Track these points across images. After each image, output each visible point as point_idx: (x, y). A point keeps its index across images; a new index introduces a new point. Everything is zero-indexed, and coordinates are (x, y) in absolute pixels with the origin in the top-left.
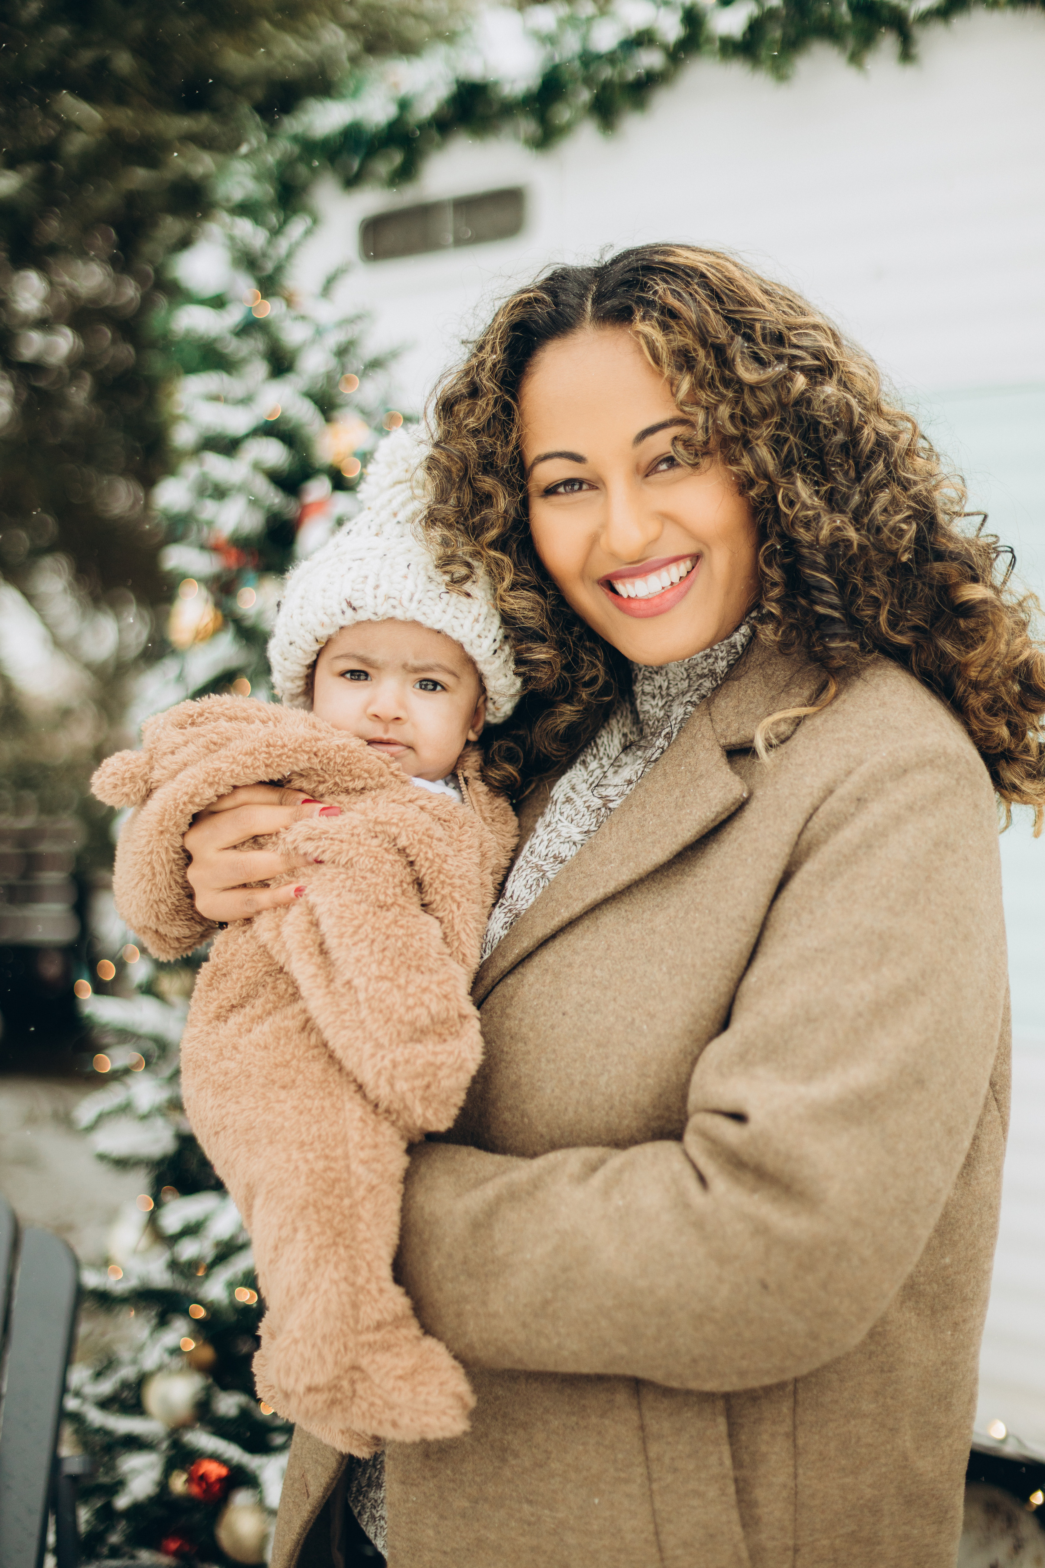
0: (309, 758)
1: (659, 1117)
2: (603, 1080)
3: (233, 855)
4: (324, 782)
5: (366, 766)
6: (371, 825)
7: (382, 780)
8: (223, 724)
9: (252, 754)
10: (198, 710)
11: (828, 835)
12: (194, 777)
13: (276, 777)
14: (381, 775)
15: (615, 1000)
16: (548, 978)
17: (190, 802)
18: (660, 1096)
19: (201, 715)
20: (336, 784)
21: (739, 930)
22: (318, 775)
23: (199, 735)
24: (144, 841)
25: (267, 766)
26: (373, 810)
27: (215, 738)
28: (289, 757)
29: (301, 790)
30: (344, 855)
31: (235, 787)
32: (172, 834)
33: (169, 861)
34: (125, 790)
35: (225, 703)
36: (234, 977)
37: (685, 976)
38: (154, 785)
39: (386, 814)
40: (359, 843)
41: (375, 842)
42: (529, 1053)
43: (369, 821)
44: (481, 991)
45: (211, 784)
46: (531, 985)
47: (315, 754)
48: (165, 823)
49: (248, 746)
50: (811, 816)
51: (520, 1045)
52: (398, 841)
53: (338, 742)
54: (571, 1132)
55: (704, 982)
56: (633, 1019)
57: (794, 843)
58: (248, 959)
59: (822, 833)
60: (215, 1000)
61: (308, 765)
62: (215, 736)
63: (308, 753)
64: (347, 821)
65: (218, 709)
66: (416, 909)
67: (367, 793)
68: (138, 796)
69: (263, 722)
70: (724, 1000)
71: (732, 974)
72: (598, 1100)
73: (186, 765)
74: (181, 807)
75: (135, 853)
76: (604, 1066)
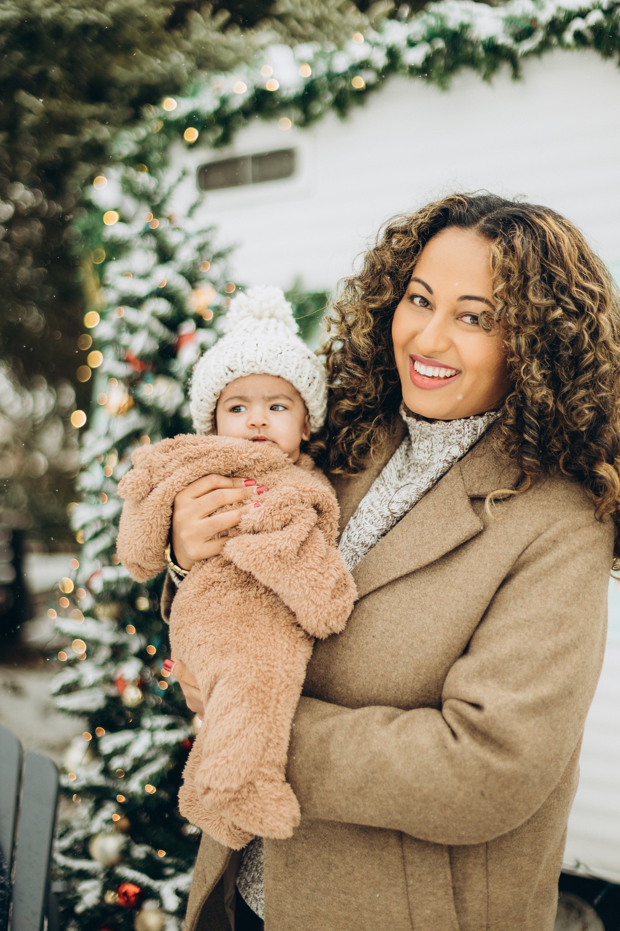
1: (424, 696)
11: (536, 558)
16: (365, 616)
32: (167, 506)
34: (139, 490)
38: (154, 486)
42: (353, 656)
50: (527, 547)
54: (375, 699)
55: (457, 628)
56: (413, 643)
57: (516, 561)
68: (146, 493)
70: (465, 637)
72: (391, 685)
76: (395, 667)
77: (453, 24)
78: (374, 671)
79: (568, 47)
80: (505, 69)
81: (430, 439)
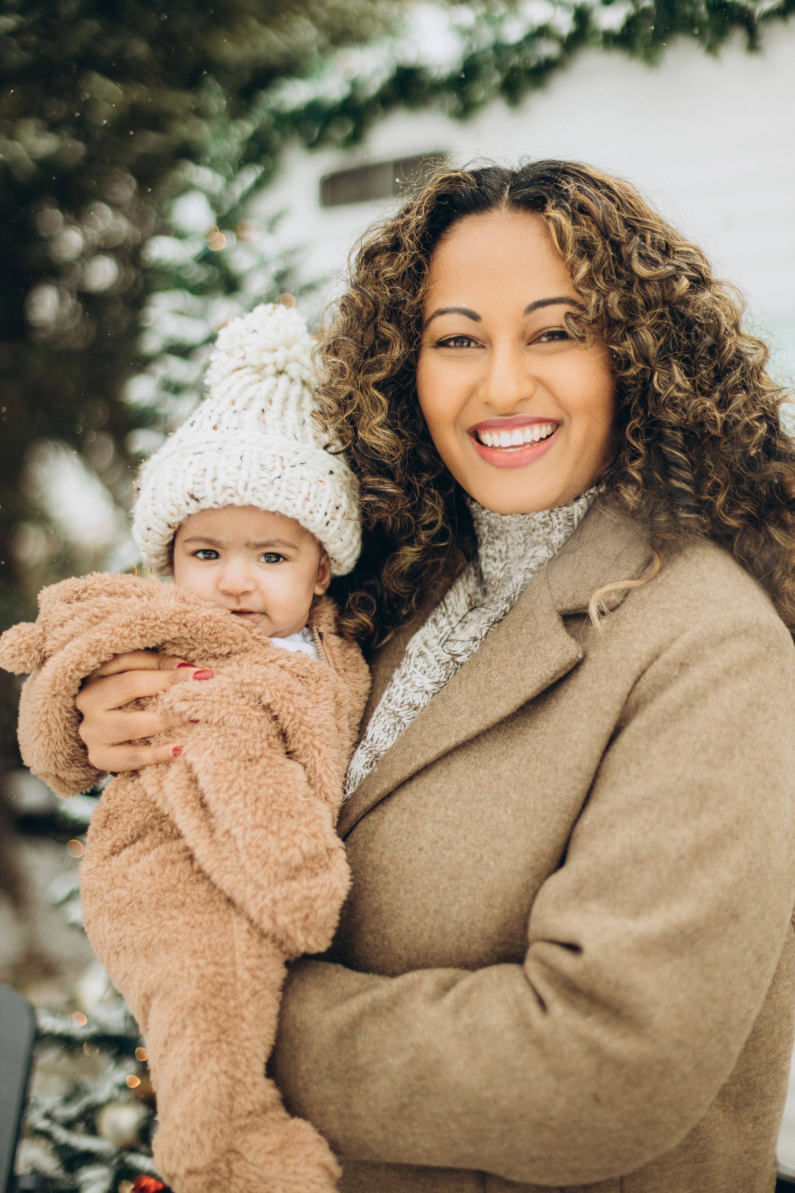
0: (179, 629)
1: (504, 943)
2: (455, 909)
3: (118, 715)
4: (194, 649)
5: (231, 634)
6: (238, 687)
7: (246, 645)
8: (104, 599)
9: (129, 626)
10: (82, 587)
11: (654, 695)
12: (78, 647)
13: (151, 645)
14: (244, 641)
15: (465, 838)
16: (406, 817)
17: (77, 669)
18: (505, 924)
19: (85, 591)
20: (204, 651)
21: (576, 778)
22: (189, 644)
23: (83, 610)
24: (40, 703)
25: (142, 636)
26: (238, 672)
27: (96, 611)
28: (161, 628)
29: (174, 656)
30: (216, 714)
31: (115, 655)
32: (64, 697)
33: (62, 720)
34: (22, 659)
35: (105, 580)
36: (125, 820)
37: (528, 819)
38: (47, 654)
39: (250, 676)
40: (229, 703)
41: (243, 701)
42: (389, 883)
43: (236, 683)
44: (346, 826)
45: (94, 654)
46: (391, 823)
47: (185, 625)
48: (57, 688)
49: (125, 619)
50: (639, 678)
51: (381, 876)
52: (263, 699)
53: (204, 614)
54: (426, 955)
55: (544, 825)
56: (482, 856)
57: (624, 701)
58: (136, 804)
59: (649, 694)
60: (109, 839)
61: (179, 635)
62: (96, 610)
63: (178, 624)
64: (216, 684)
65: (99, 586)
66: (281, 758)
67: (233, 657)
68: (34, 664)
69: (139, 596)
70: (561, 841)
71: (568, 818)
72: (450, 927)
73: (73, 636)
74: (69, 673)
75: (33, 713)
76: (456, 897)
78: (424, 905)
81: (503, 537)
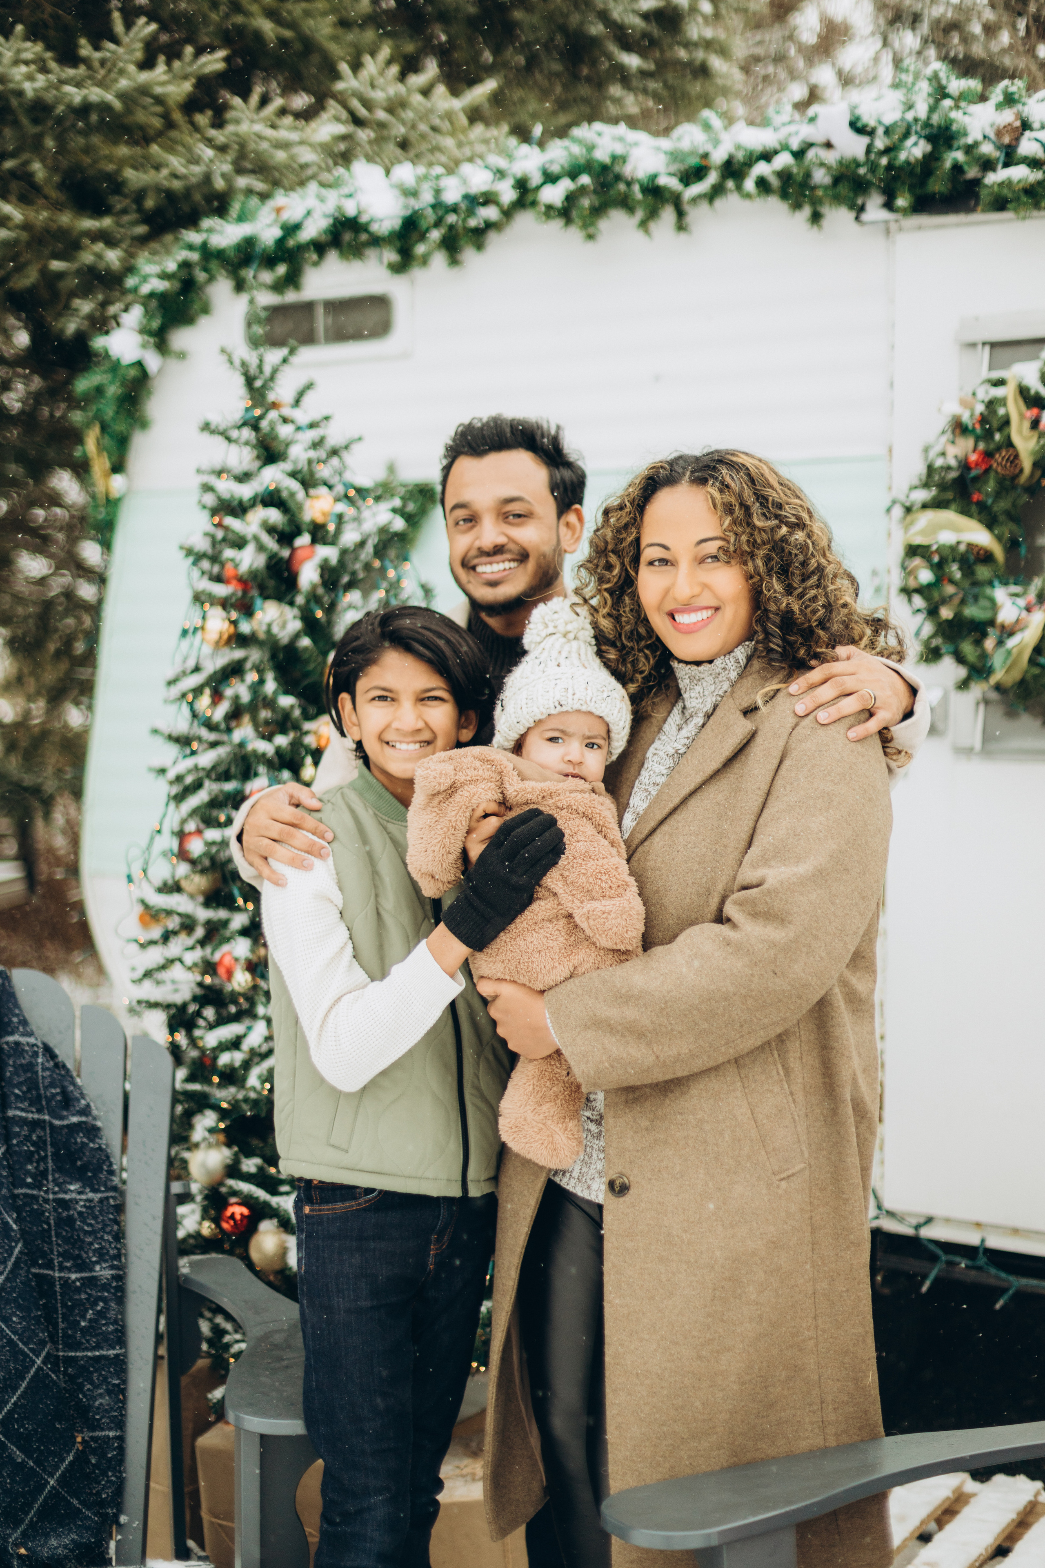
15: (704, 840)
16: (667, 838)
21: (757, 795)
46: (658, 843)
50: (789, 737)
56: (716, 849)
57: (783, 750)
59: (793, 745)
70: (751, 831)
77: (602, 155)
79: (748, 196)
80: (668, 214)
